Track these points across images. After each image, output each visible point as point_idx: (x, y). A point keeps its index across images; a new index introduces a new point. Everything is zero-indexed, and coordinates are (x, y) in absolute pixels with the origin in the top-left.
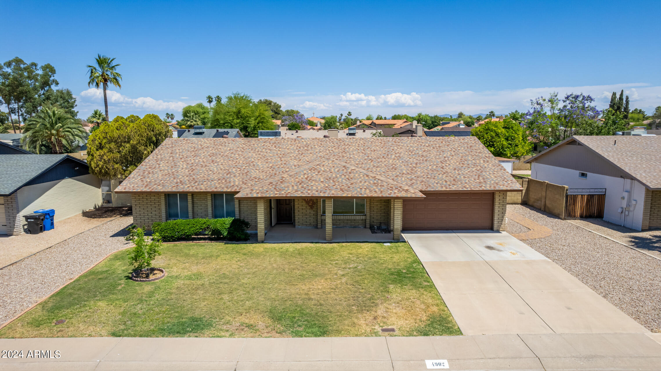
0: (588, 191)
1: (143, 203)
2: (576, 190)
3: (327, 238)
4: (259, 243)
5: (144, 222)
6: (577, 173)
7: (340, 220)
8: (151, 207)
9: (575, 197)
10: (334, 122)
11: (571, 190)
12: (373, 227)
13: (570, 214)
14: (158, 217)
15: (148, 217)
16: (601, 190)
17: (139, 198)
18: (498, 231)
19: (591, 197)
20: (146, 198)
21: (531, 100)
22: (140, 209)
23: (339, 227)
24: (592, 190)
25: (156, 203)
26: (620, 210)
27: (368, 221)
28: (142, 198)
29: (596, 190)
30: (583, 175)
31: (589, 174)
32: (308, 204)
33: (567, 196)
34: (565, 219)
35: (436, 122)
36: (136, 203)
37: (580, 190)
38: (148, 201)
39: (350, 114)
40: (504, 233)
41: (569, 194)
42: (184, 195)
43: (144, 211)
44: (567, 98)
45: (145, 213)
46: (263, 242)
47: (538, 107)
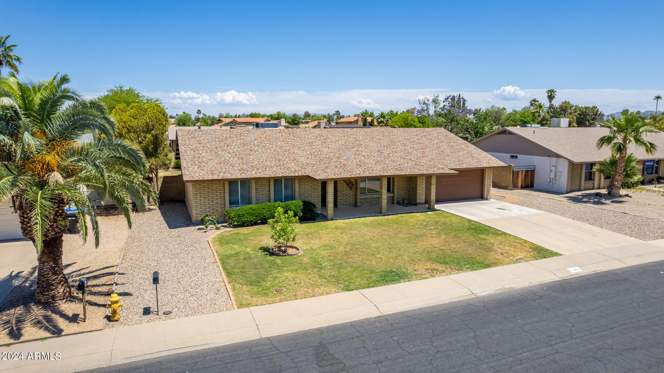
0: (525, 167)
1: (204, 192)
2: (518, 168)
3: (383, 211)
4: (330, 220)
5: (204, 211)
6: (508, 155)
7: (373, 198)
8: (212, 196)
9: (518, 172)
10: (188, 120)
11: (516, 168)
12: (400, 202)
13: (515, 185)
14: (220, 205)
15: (209, 205)
16: (532, 167)
17: (200, 187)
18: (487, 199)
19: (527, 172)
20: (208, 186)
21: (419, 100)
22: (201, 198)
23: (373, 205)
24: (528, 167)
25: (217, 192)
26: (549, 180)
27: (396, 198)
28: (203, 187)
29: (530, 167)
30: (512, 157)
31: (519, 156)
32: (349, 186)
33: (513, 172)
34: (512, 190)
35: (296, 120)
36: (196, 193)
37: (521, 168)
38: (209, 190)
39: (199, 112)
40: (492, 200)
41: (514, 170)
42: (245, 182)
43: (204, 200)
44: (446, 99)
45: (206, 202)
46: (332, 219)
47: (425, 106)
